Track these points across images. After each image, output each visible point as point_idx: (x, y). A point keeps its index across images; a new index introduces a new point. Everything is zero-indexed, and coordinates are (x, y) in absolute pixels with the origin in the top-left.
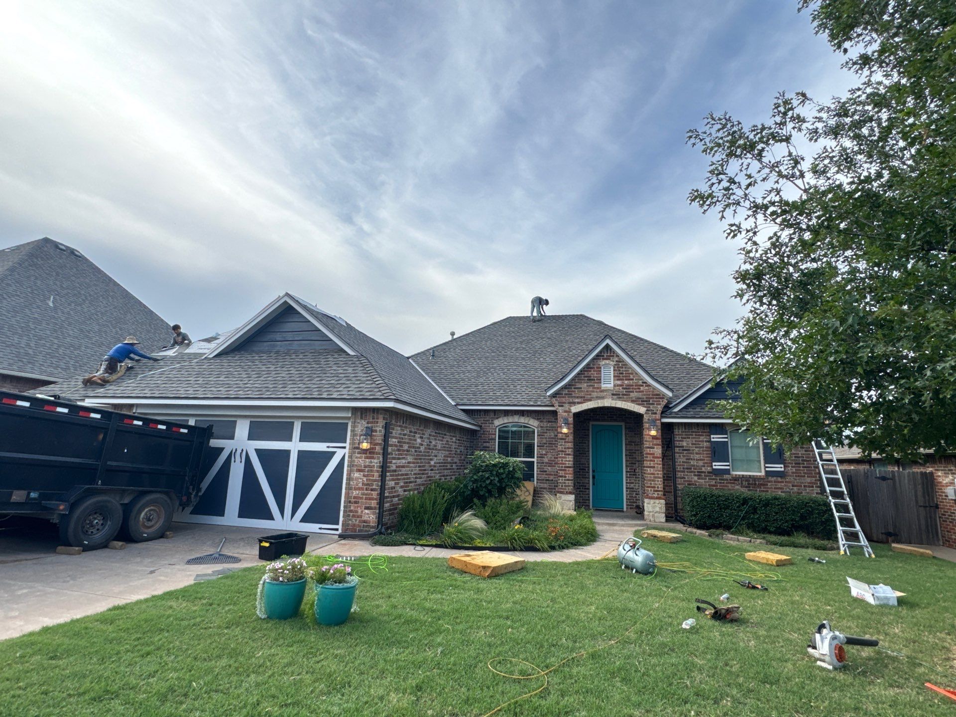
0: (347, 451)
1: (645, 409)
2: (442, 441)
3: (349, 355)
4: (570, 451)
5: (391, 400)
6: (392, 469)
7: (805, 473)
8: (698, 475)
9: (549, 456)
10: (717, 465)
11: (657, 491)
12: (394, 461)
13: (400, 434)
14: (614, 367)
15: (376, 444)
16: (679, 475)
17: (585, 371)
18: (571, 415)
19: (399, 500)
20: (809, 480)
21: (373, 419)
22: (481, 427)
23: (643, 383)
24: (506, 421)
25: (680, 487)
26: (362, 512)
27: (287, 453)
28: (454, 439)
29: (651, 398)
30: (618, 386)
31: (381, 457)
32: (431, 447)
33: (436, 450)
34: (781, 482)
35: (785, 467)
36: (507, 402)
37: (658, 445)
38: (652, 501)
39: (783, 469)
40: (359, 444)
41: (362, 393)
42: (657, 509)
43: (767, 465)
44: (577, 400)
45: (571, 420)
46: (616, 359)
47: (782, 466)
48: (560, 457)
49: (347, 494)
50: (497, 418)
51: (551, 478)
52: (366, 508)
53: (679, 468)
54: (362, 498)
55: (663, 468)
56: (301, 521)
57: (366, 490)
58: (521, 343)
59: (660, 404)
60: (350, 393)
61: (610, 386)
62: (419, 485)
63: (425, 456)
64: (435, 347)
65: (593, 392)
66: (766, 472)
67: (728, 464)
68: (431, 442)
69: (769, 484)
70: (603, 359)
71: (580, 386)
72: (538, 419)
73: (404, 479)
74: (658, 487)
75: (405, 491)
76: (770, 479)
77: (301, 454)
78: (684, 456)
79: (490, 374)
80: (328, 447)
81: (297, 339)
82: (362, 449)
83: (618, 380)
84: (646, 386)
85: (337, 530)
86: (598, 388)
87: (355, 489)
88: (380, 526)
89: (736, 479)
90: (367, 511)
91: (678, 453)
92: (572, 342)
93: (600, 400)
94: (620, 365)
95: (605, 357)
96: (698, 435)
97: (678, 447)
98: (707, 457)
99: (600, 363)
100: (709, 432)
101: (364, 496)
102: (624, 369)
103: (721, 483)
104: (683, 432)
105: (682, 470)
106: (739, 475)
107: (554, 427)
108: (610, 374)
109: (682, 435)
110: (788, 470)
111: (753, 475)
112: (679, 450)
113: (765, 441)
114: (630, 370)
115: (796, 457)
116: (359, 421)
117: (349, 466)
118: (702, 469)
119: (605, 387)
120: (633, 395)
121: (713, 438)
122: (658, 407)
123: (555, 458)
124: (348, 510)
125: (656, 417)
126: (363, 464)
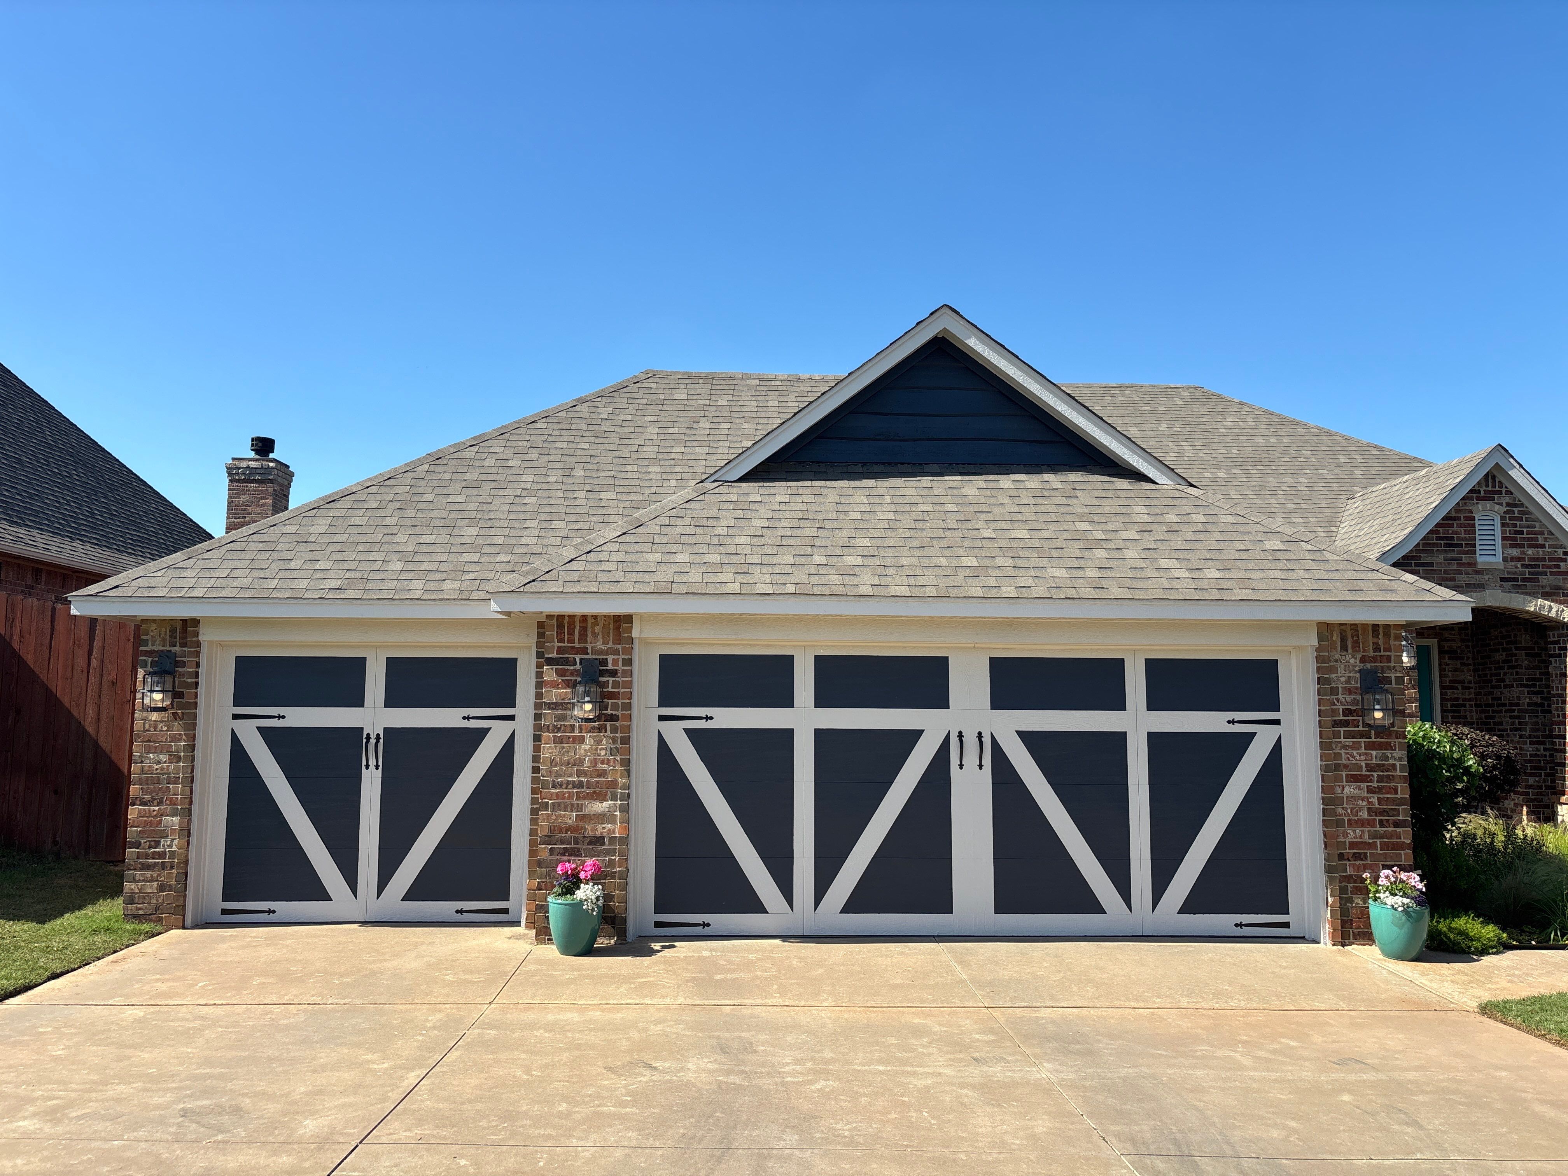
3: (1154, 482)
14: (1503, 518)
23: (1564, 553)
30: (1513, 559)
45: (1412, 640)
46: (1507, 499)
49: (1330, 836)
56: (1182, 911)
65: (1459, 572)
70: (1478, 499)
71: (1428, 560)
80: (1231, 721)
83: (1512, 546)
85: (1286, 925)
86: (1470, 565)
87: (1352, 824)
93: (1476, 592)
94: (1516, 512)
95: (1482, 494)
99: (1474, 508)
101: (1378, 841)
102: (1524, 522)
108: (1492, 532)
114: (1536, 524)
116: (1338, 656)
117: (1326, 768)
119: (1482, 563)
120: (1544, 581)
124: (1339, 877)
126: (1363, 763)
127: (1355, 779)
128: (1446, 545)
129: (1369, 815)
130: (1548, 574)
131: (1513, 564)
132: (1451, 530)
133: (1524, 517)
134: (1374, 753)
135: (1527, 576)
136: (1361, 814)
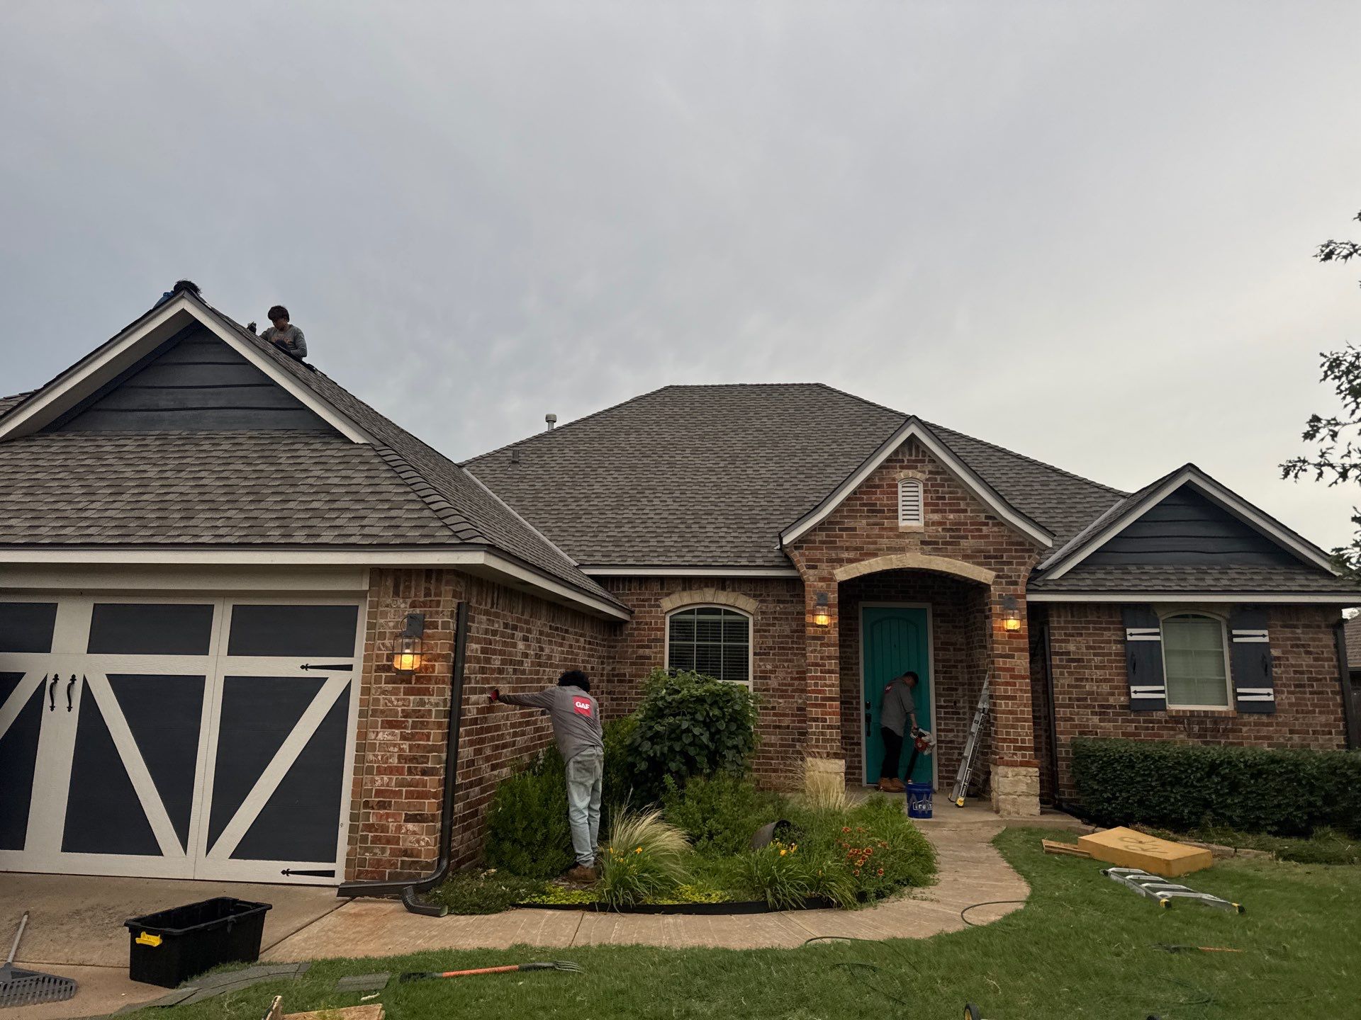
0: (356, 676)
1: (994, 573)
2: (561, 645)
3: (352, 443)
4: (833, 664)
5: (477, 547)
6: (469, 716)
7: (1314, 705)
8: (1101, 713)
9: (780, 674)
10: (1140, 692)
11: (1021, 748)
12: (474, 698)
13: (486, 632)
14: (925, 485)
15: (436, 658)
16: (1061, 712)
17: (861, 493)
18: (835, 586)
19: (483, 791)
20: (1323, 719)
21: (427, 594)
22: (631, 613)
23: (987, 517)
24: (686, 600)
25: (1063, 739)
26: (399, 828)
27: (196, 684)
28: (582, 639)
29: (1006, 550)
30: (933, 524)
31: (448, 687)
32: (543, 660)
33: (551, 666)
34: (1269, 725)
35: (1275, 692)
36: (689, 558)
37: (1022, 650)
38: (1010, 771)
39: (1271, 698)
40: (390, 658)
41: (398, 532)
42: (1023, 788)
43: (1239, 690)
44: (845, 555)
45: (833, 597)
46: (930, 467)
47: (1270, 691)
48: (812, 678)
49: (357, 784)
50: (668, 595)
51: (786, 721)
52: (409, 819)
53: (1060, 699)
54: (399, 794)
55: (1034, 698)
56: (232, 857)
57: (410, 772)
58: (702, 438)
59: (1024, 564)
60: (366, 531)
61: (918, 525)
62: (521, 750)
63: (532, 681)
64: (517, 445)
65: (881, 537)
66: (1237, 703)
67: (1161, 688)
68: (542, 649)
69: (1245, 729)
70: (902, 468)
71: (852, 525)
72: (755, 596)
73: (493, 739)
74: (1023, 741)
75: (494, 767)
76: (1246, 718)
77: (231, 684)
78: (1070, 673)
79: (644, 501)
80: (305, 667)
81: (212, 404)
82: (398, 671)
83: (933, 512)
84: (994, 525)
85: (331, 874)
86: (891, 529)
87: (381, 771)
88: (445, 863)
89: (1178, 719)
90: (410, 826)
91: (1058, 667)
92: (808, 437)
93: (896, 554)
94: (939, 479)
95: (906, 463)
96: (1100, 629)
97: (1057, 654)
98: (1118, 675)
99: (896, 476)
100: (1121, 623)
101: (404, 789)
102: (946, 489)
103: (1147, 728)
104: (1069, 622)
105: (1067, 702)
106: (1184, 711)
107: (789, 613)
108: (916, 498)
109: (1067, 628)
110: (1282, 699)
111: (1213, 712)
112: (1061, 660)
113: (1236, 640)
114: (959, 490)
115: (1295, 672)
116: (389, 601)
117: (362, 714)
118: (1108, 701)
119: (906, 527)
120: (966, 544)
121: (1131, 635)
122: (1020, 570)
123: (792, 679)
124: (361, 826)
125: (1016, 590)
126: (399, 709)
127: (390, 725)
128: (869, 511)
129: (399, 762)
130: (970, 537)
131: (934, 528)
132: (874, 497)
133: (946, 484)
134: (412, 698)
135: (948, 539)
136: (391, 760)
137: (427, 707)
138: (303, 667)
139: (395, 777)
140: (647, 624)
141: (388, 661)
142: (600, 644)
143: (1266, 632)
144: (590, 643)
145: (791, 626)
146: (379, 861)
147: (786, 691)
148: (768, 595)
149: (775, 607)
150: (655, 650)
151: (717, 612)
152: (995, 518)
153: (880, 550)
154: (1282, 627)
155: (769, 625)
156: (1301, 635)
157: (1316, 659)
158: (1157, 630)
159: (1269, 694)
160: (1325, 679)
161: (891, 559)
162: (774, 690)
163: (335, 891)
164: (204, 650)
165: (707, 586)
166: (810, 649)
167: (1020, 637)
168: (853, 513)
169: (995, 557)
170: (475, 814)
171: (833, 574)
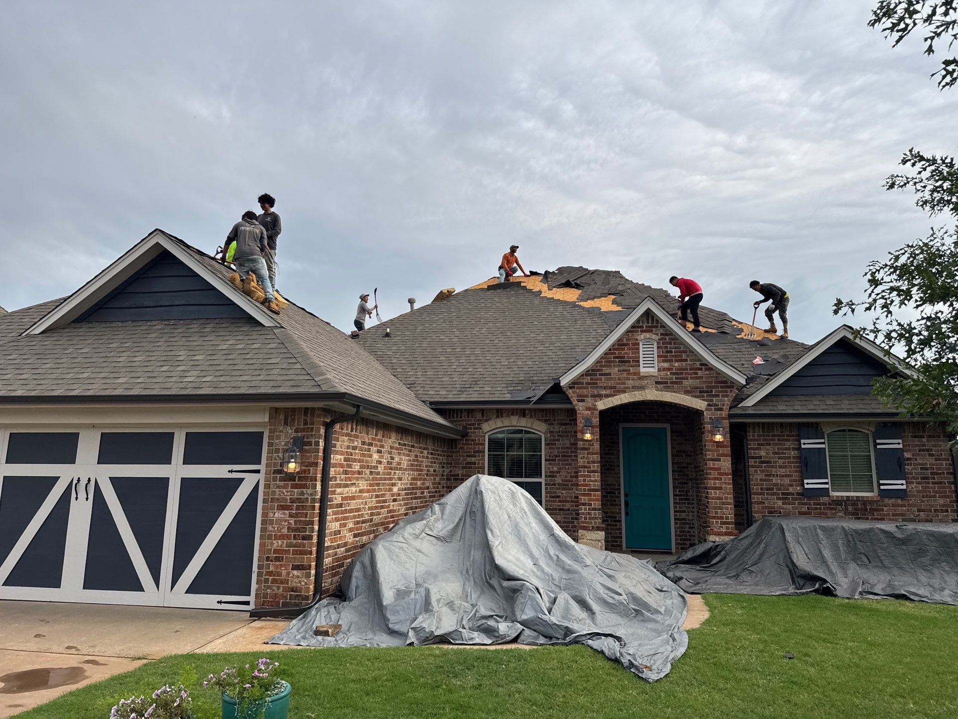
1: (706, 403)
3: (263, 326)
4: (596, 466)
7: (935, 492)
8: (783, 499)
10: (811, 483)
11: (726, 523)
14: (658, 343)
15: (311, 464)
17: (614, 349)
18: (597, 413)
19: (346, 551)
21: (305, 424)
22: (463, 434)
23: (701, 365)
24: (499, 424)
25: (757, 516)
26: (288, 574)
27: (164, 482)
29: (714, 387)
30: (664, 369)
31: (318, 484)
34: (902, 505)
35: (907, 483)
37: (726, 456)
39: (904, 487)
40: (282, 465)
43: (881, 482)
44: (604, 392)
45: (596, 421)
46: (662, 331)
47: (904, 482)
48: (582, 476)
49: (262, 545)
50: (486, 421)
52: (295, 568)
53: (755, 489)
54: (287, 552)
55: (734, 489)
56: (187, 592)
57: (295, 538)
59: (727, 396)
61: (653, 371)
65: (628, 379)
66: (880, 490)
67: (826, 481)
69: (885, 509)
70: (642, 331)
72: (545, 421)
74: (727, 518)
75: (356, 536)
76: (886, 501)
77: (185, 482)
78: (761, 471)
80: (231, 471)
82: (287, 473)
83: (664, 361)
84: (706, 370)
85: (248, 603)
86: (635, 374)
87: (277, 538)
88: (318, 596)
89: (838, 502)
90: (295, 572)
91: (753, 467)
93: (638, 391)
94: (667, 339)
95: (645, 328)
96: (783, 440)
97: (753, 458)
98: (796, 472)
99: (638, 338)
100: (798, 436)
101: (291, 549)
102: (673, 345)
103: (816, 509)
104: (761, 436)
105: (760, 491)
106: (842, 497)
107: (569, 432)
108: (652, 352)
109: (759, 440)
110: (912, 488)
111: (863, 497)
112: (755, 462)
113: (879, 447)
114: (682, 346)
115: (922, 469)
116: (281, 429)
117: (265, 501)
118: (788, 490)
119: (644, 372)
120: (687, 383)
121: (804, 444)
122: (724, 401)
123: (571, 477)
124: (264, 573)
125: (722, 414)
126: (288, 498)
127: (282, 508)
128: (619, 362)
129: (288, 532)
130: (689, 379)
131: (665, 372)
132: (623, 352)
133: (671, 342)
134: (296, 490)
135: (674, 380)
136: (283, 530)
137: (306, 496)
138: (229, 471)
139: (285, 541)
140: (472, 440)
141: (281, 467)
142: (441, 456)
143: (900, 441)
144: (432, 454)
145: (570, 441)
146: (276, 594)
147: (567, 485)
148: (555, 420)
149: (559, 428)
150: (478, 458)
151: (520, 432)
152: (707, 365)
153: (627, 388)
154: (912, 437)
155: (555, 440)
156: (926, 443)
157: (936, 460)
158: (823, 441)
159: (902, 484)
160: (944, 473)
161: (635, 395)
162: (559, 484)
163: (249, 614)
164: (168, 461)
165: (513, 414)
166: (580, 456)
167: (725, 446)
168: (609, 363)
169: (707, 392)
170: (341, 565)
171: (595, 405)
